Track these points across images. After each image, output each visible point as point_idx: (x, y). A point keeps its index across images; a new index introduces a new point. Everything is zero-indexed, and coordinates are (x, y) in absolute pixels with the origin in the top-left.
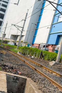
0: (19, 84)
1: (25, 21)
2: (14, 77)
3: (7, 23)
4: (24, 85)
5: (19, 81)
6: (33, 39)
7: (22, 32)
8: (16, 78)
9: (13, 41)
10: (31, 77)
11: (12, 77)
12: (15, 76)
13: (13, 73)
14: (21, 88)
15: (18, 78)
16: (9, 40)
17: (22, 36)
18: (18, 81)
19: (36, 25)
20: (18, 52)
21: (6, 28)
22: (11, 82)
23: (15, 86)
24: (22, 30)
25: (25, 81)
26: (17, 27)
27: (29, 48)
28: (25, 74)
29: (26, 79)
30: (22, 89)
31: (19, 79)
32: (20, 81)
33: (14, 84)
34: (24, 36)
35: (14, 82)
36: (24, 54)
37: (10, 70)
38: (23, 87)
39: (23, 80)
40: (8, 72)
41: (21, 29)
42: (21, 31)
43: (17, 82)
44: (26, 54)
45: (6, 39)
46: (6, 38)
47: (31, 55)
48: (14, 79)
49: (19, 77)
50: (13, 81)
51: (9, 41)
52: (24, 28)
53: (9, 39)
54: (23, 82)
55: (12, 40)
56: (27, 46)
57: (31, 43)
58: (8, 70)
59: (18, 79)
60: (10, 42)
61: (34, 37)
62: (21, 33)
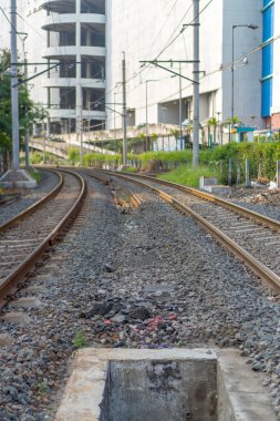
0: (183, 394)
1: (197, 25)
2: (150, 368)
3: (124, 61)
4: (209, 396)
5: (180, 378)
6: (259, 95)
7: (196, 83)
8: (165, 369)
9: (174, 128)
10: (239, 342)
11: (140, 368)
12: (155, 363)
13: (148, 340)
14: (201, 410)
15: (173, 366)
16: (157, 131)
17: (208, 95)
18: (175, 383)
19: (253, 28)
20: (202, 181)
21: (124, 83)
22: (145, 392)
23: (168, 408)
24: (196, 72)
25: (210, 374)
26: (167, 65)
27: (249, 147)
28: (208, 330)
29: (214, 363)
30: (207, 415)
31: (178, 372)
32: (186, 379)
33: (160, 401)
34: (215, 91)
35: (158, 390)
36: (233, 182)
37: (134, 327)
38: (207, 403)
39: (198, 372)
40: (122, 345)
41: (188, 70)
42: (192, 77)
43: (171, 388)
44: (242, 175)
45: (142, 131)
46: (140, 127)
47: (265, 179)
48: (153, 377)
49: (179, 362)
50: (153, 385)
51: (156, 137)
52: (200, 59)
53: (153, 125)
54: (204, 377)
55: (169, 126)
56: (237, 138)
57: (258, 114)
58: (121, 335)
59: (170, 370)
60: (160, 140)
61: (262, 82)
62: (192, 87)
